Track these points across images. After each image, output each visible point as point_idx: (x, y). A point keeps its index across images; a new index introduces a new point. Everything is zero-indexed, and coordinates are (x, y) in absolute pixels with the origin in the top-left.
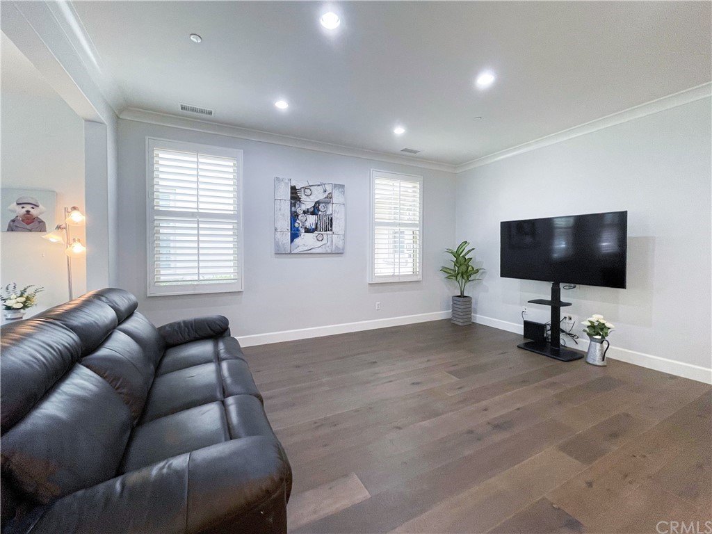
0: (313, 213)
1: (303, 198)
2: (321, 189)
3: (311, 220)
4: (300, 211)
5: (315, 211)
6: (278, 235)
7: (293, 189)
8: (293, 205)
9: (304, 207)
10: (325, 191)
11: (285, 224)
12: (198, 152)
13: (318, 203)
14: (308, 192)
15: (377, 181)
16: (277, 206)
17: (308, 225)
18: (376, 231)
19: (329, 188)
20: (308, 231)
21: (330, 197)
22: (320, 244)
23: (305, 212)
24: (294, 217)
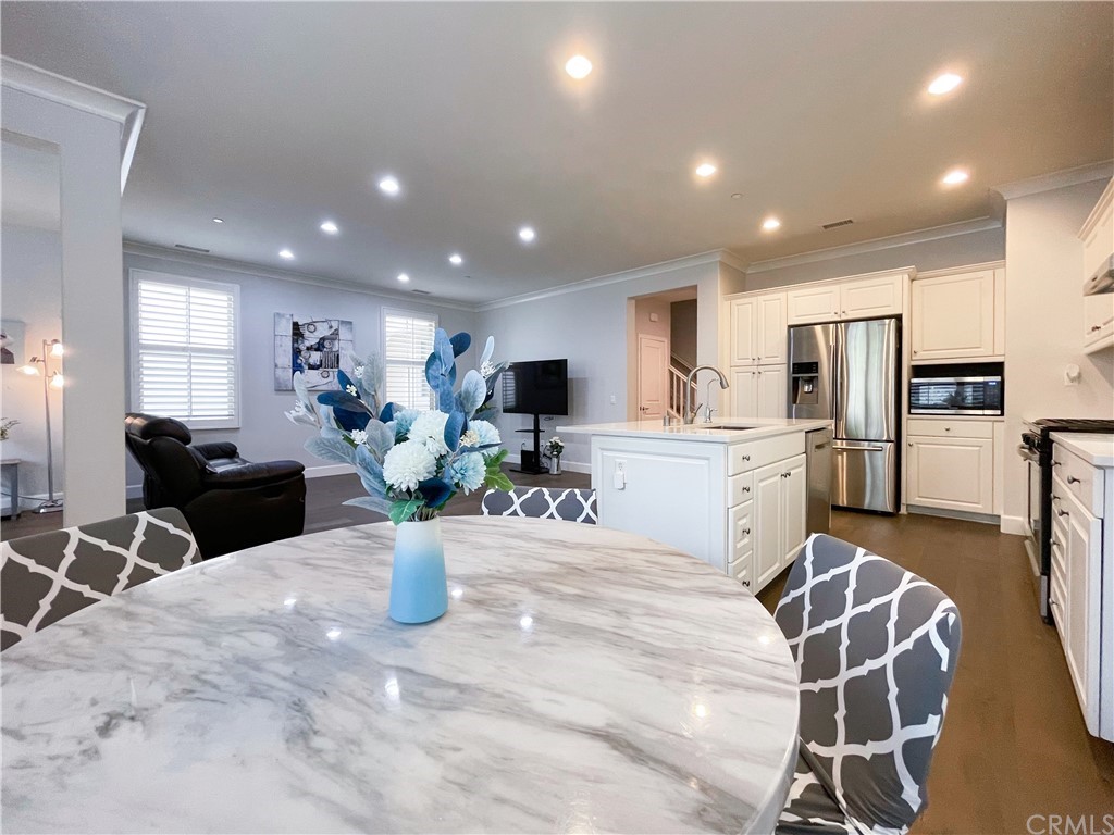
0: (317, 350)
1: (306, 334)
2: (326, 325)
3: (315, 357)
4: (303, 347)
5: (319, 347)
6: (279, 372)
7: (296, 325)
8: (295, 341)
9: (307, 344)
10: (331, 327)
11: (286, 359)
12: (189, 285)
13: (323, 339)
14: (312, 328)
15: (387, 319)
16: (278, 342)
17: (312, 361)
18: (388, 369)
19: (335, 325)
20: (312, 367)
21: (336, 333)
22: (326, 381)
23: (308, 349)
24: (296, 353)
